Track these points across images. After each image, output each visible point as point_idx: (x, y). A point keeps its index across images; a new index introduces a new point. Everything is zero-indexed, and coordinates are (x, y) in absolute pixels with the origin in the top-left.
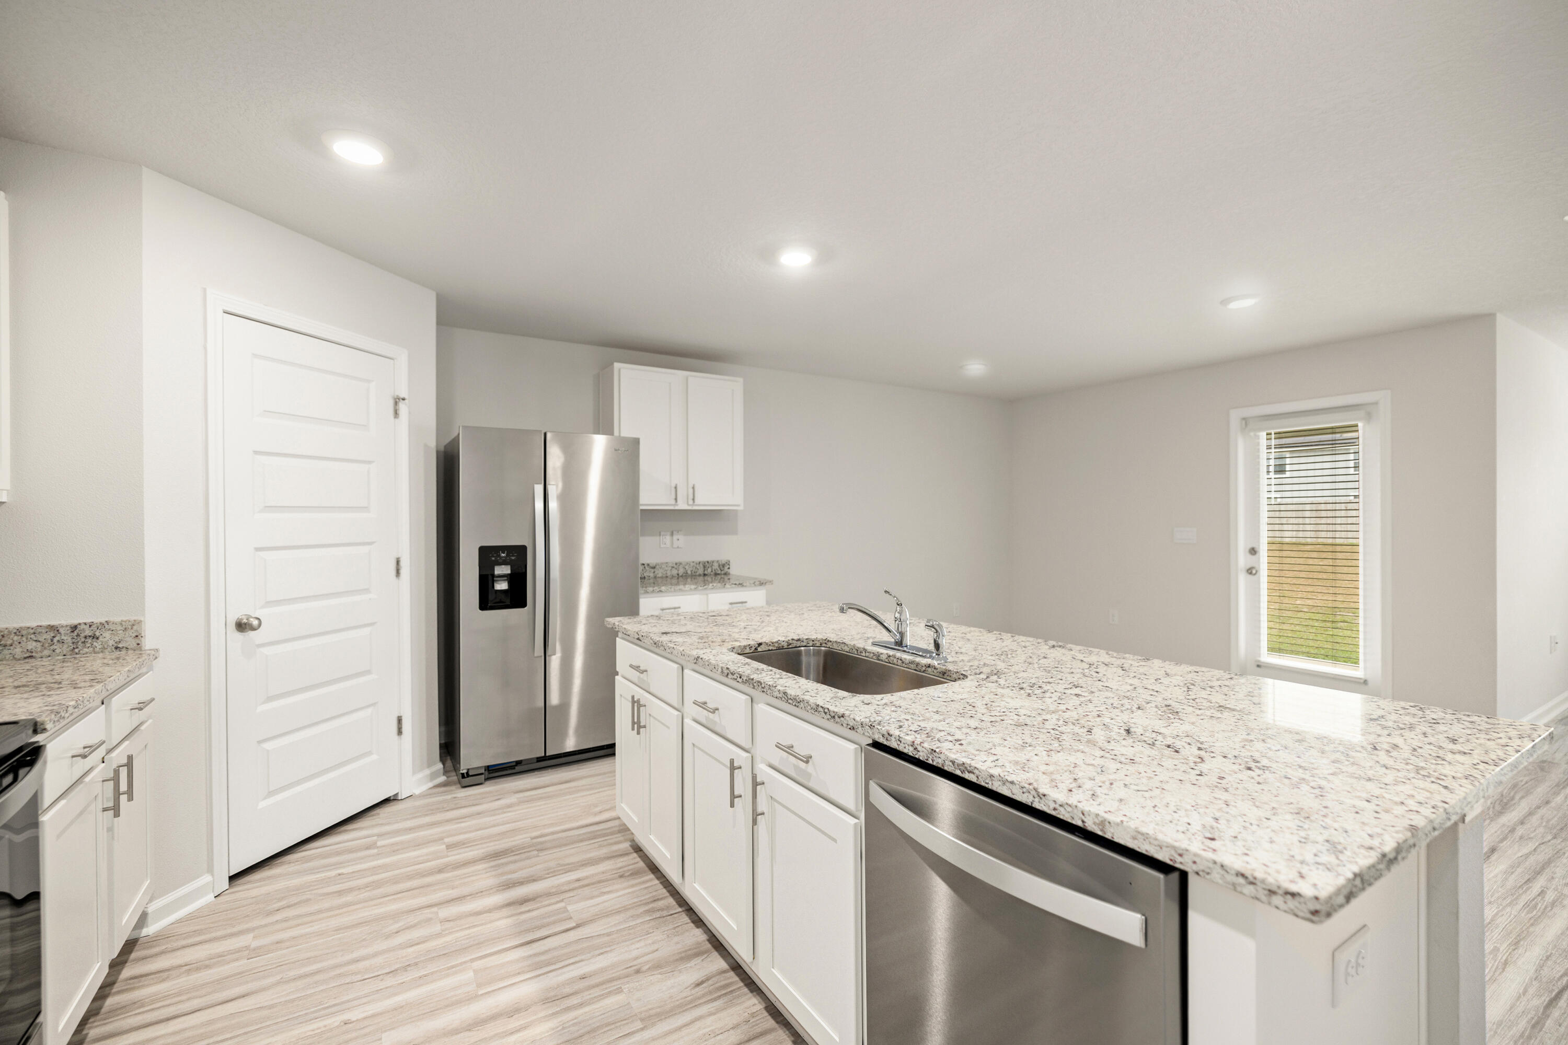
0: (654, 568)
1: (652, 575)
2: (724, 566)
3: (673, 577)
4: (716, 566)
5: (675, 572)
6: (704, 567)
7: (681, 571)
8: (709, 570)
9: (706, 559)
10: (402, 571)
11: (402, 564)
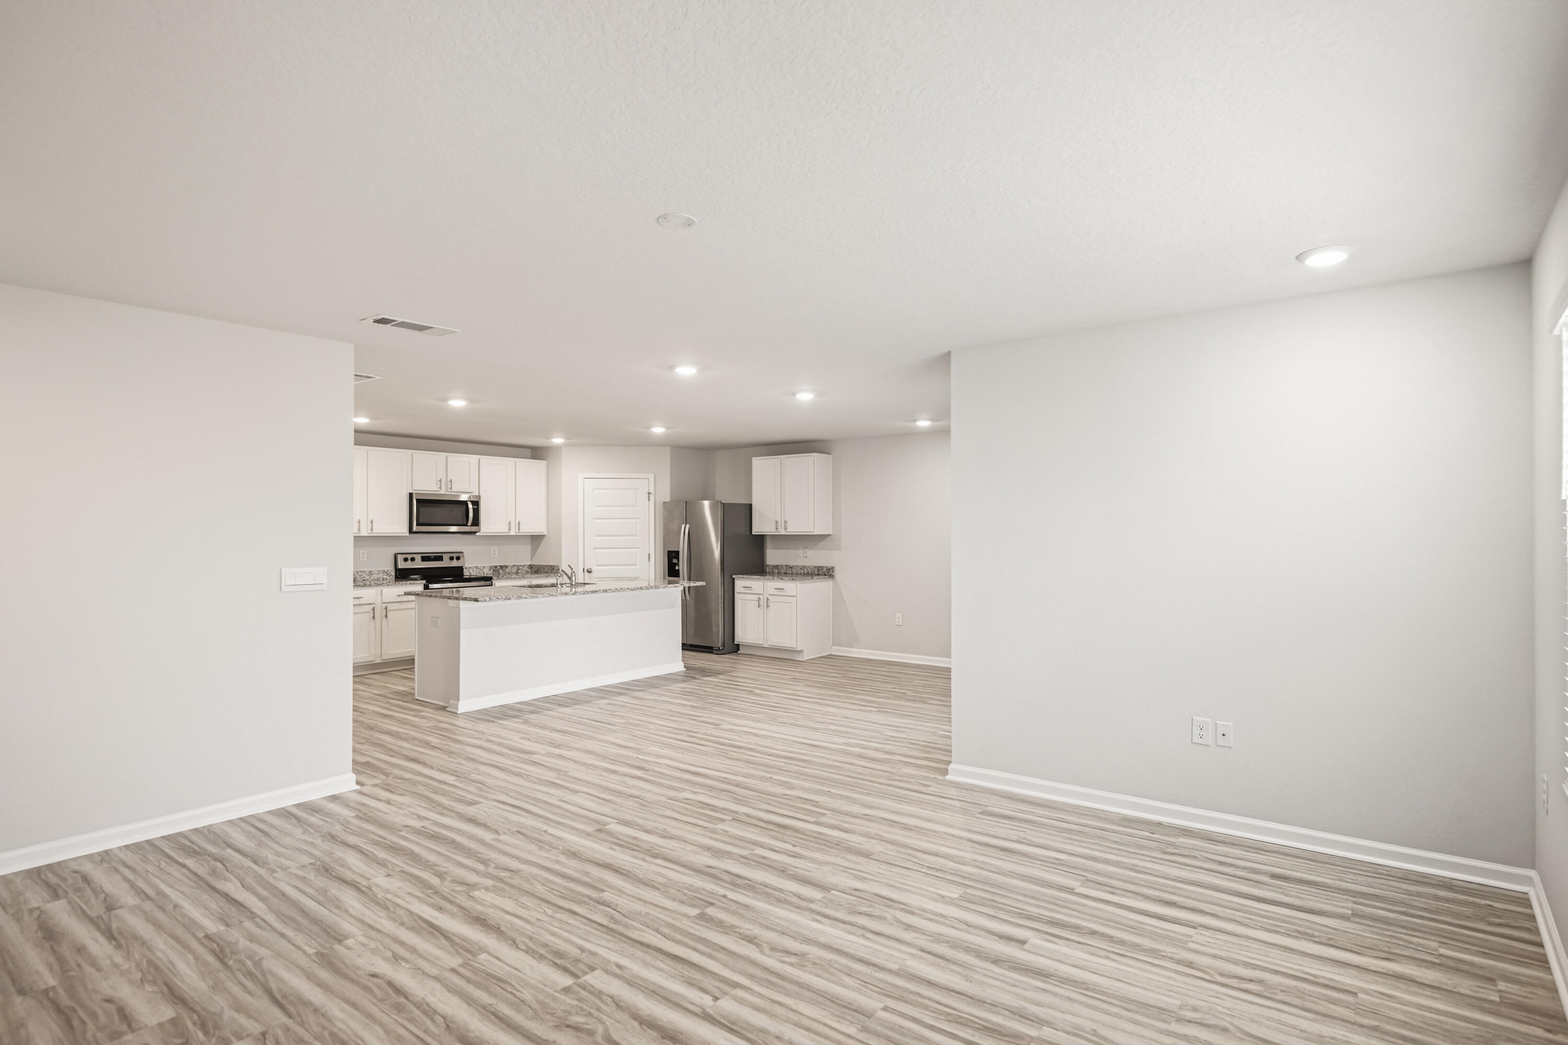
0: (791, 568)
1: (790, 572)
2: (829, 570)
3: (801, 574)
4: (825, 570)
5: (802, 571)
6: (818, 570)
7: (806, 571)
8: (821, 572)
9: (818, 565)
10: (651, 559)
11: (651, 555)
